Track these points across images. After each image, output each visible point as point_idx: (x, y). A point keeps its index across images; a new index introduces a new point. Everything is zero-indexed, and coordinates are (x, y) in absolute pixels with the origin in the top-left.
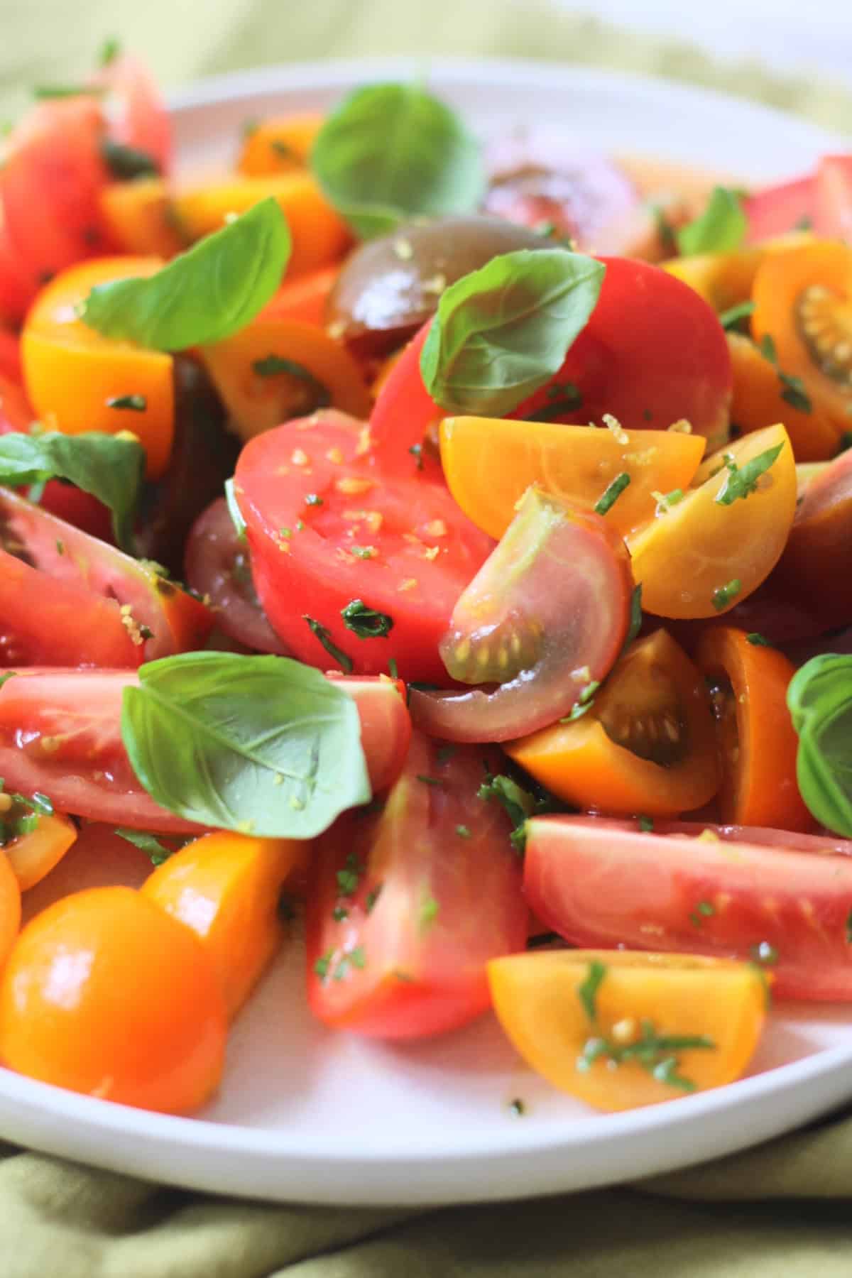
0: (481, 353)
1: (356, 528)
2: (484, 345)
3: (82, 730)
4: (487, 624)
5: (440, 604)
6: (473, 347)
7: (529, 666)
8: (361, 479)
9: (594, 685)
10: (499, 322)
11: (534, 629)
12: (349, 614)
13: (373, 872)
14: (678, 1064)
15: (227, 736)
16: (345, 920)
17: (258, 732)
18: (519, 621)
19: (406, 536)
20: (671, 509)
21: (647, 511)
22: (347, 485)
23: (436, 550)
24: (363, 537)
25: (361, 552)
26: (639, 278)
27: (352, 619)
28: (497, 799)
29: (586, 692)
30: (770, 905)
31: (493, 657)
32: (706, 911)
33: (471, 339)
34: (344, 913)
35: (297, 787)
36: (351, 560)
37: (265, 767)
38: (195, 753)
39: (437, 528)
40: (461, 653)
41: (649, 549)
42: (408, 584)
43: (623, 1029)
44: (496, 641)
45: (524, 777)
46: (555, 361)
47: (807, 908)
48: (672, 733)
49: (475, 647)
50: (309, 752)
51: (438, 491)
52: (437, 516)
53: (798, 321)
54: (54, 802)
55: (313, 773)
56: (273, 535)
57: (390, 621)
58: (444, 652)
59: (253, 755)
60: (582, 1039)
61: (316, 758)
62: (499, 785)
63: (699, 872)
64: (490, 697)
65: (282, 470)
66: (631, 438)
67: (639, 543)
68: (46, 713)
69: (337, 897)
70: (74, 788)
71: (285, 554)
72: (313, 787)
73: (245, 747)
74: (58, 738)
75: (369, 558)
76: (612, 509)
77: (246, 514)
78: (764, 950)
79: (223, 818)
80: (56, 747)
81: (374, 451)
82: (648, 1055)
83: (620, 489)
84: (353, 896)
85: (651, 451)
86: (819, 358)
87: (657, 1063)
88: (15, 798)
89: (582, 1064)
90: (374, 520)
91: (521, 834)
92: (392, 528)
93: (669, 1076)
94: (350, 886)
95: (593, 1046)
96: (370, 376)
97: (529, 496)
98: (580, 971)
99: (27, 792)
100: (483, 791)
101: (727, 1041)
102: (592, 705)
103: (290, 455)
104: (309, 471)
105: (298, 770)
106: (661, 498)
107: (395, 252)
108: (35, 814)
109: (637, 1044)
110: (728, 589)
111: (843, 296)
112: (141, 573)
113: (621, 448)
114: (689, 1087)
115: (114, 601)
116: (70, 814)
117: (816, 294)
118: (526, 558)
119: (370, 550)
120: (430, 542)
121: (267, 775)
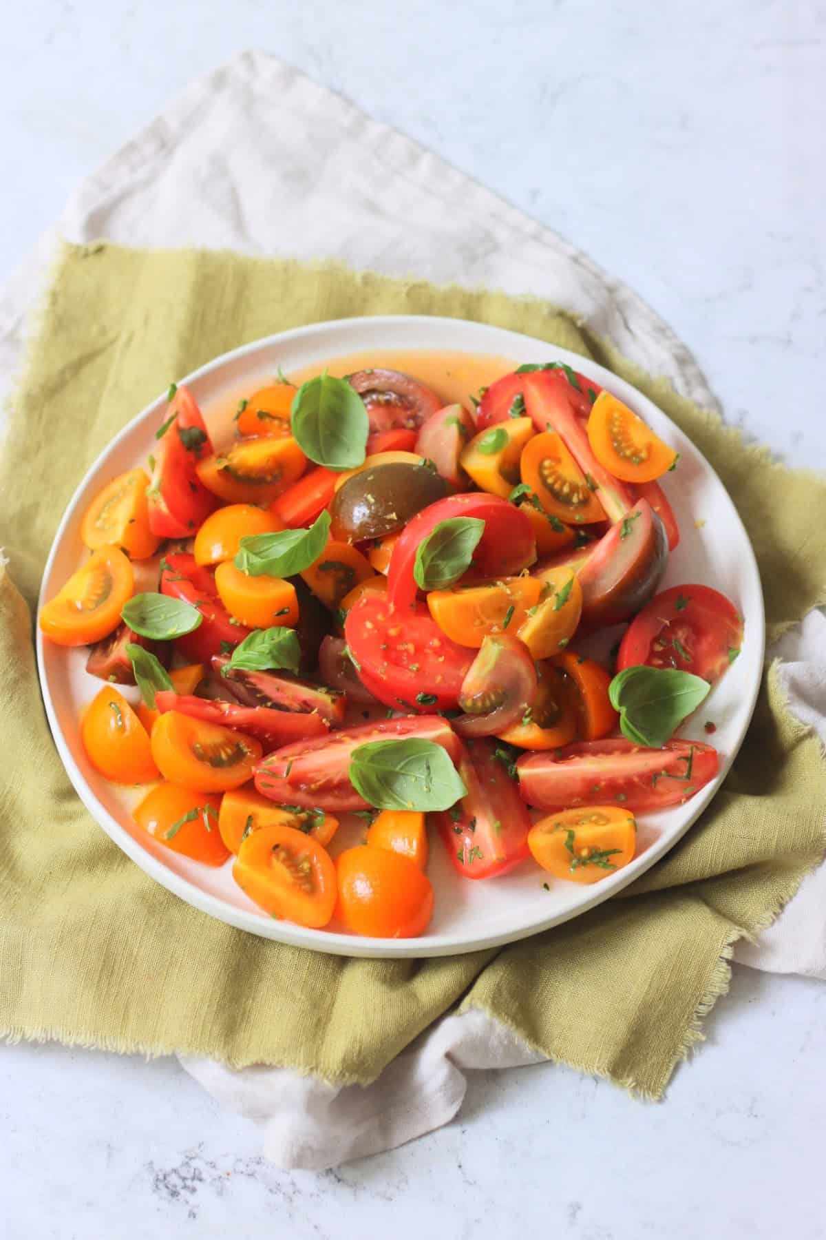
0: (438, 566)
1: (405, 654)
2: (439, 562)
3: (328, 778)
4: (479, 692)
5: (454, 683)
6: (434, 563)
7: (501, 704)
8: (395, 626)
9: (530, 709)
10: (439, 548)
11: (500, 691)
12: (420, 699)
13: (467, 811)
14: (608, 860)
15: (388, 768)
16: (462, 834)
17: (399, 762)
18: (493, 687)
19: (426, 650)
20: (534, 616)
21: (523, 619)
22: (393, 632)
23: (443, 658)
24: (413, 658)
25: (414, 667)
26: (492, 511)
27: (422, 701)
28: (499, 759)
29: (527, 712)
30: (621, 781)
31: (484, 704)
32: (597, 789)
33: (432, 560)
34: (459, 832)
35: (424, 783)
36: (413, 674)
37: (407, 775)
38: (377, 776)
39: (436, 643)
40: (469, 703)
41: (531, 637)
42: (439, 679)
43: (584, 853)
44: (485, 696)
45: (506, 746)
46: (468, 559)
47: (636, 779)
48: (555, 707)
49: (474, 701)
50: (425, 766)
51: (427, 620)
52: (433, 635)
53: (543, 479)
54: (323, 808)
55: (429, 774)
56: (378, 672)
57: (436, 697)
58: (460, 704)
59: (403, 772)
60: (570, 860)
61: (428, 768)
62: (498, 753)
63: (590, 776)
64: (486, 719)
65: (366, 635)
66: (511, 588)
67: (526, 634)
68: (311, 775)
69: (453, 823)
70: (329, 801)
71: (386, 680)
72: (431, 780)
73: (397, 769)
74: (318, 784)
75: (418, 670)
76: (511, 622)
77: (359, 663)
78: (622, 798)
79: (403, 805)
80: (318, 787)
81: (396, 610)
82: (596, 860)
83: (511, 612)
84: (462, 822)
85: (520, 593)
86: (556, 495)
87: (600, 862)
88: (308, 814)
89: (572, 870)
90: (411, 647)
91: (513, 773)
92: (419, 649)
93: (606, 865)
94: (458, 817)
95: (574, 862)
96: (367, 555)
97: (487, 640)
98: (565, 835)
99: (311, 808)
100: (493, 757)
101: (625, 848)
102: (531, 717)
103: (365, 625)
104: (376, 631)
105: (422, 774)
106: (528, 612)
107: (367, 500)
108: (319, 818)
109: (591, 857)
110: (564, 641)
111: (558, 461)
112: (321, 697)
113: (508, 595)
114: (615, 868)
115: (306, 707)
116: (331, 812)
117: (547, 463)
118: (490, 666)
119: (417, 665)
120: (437, 653)
121: (408, 777)
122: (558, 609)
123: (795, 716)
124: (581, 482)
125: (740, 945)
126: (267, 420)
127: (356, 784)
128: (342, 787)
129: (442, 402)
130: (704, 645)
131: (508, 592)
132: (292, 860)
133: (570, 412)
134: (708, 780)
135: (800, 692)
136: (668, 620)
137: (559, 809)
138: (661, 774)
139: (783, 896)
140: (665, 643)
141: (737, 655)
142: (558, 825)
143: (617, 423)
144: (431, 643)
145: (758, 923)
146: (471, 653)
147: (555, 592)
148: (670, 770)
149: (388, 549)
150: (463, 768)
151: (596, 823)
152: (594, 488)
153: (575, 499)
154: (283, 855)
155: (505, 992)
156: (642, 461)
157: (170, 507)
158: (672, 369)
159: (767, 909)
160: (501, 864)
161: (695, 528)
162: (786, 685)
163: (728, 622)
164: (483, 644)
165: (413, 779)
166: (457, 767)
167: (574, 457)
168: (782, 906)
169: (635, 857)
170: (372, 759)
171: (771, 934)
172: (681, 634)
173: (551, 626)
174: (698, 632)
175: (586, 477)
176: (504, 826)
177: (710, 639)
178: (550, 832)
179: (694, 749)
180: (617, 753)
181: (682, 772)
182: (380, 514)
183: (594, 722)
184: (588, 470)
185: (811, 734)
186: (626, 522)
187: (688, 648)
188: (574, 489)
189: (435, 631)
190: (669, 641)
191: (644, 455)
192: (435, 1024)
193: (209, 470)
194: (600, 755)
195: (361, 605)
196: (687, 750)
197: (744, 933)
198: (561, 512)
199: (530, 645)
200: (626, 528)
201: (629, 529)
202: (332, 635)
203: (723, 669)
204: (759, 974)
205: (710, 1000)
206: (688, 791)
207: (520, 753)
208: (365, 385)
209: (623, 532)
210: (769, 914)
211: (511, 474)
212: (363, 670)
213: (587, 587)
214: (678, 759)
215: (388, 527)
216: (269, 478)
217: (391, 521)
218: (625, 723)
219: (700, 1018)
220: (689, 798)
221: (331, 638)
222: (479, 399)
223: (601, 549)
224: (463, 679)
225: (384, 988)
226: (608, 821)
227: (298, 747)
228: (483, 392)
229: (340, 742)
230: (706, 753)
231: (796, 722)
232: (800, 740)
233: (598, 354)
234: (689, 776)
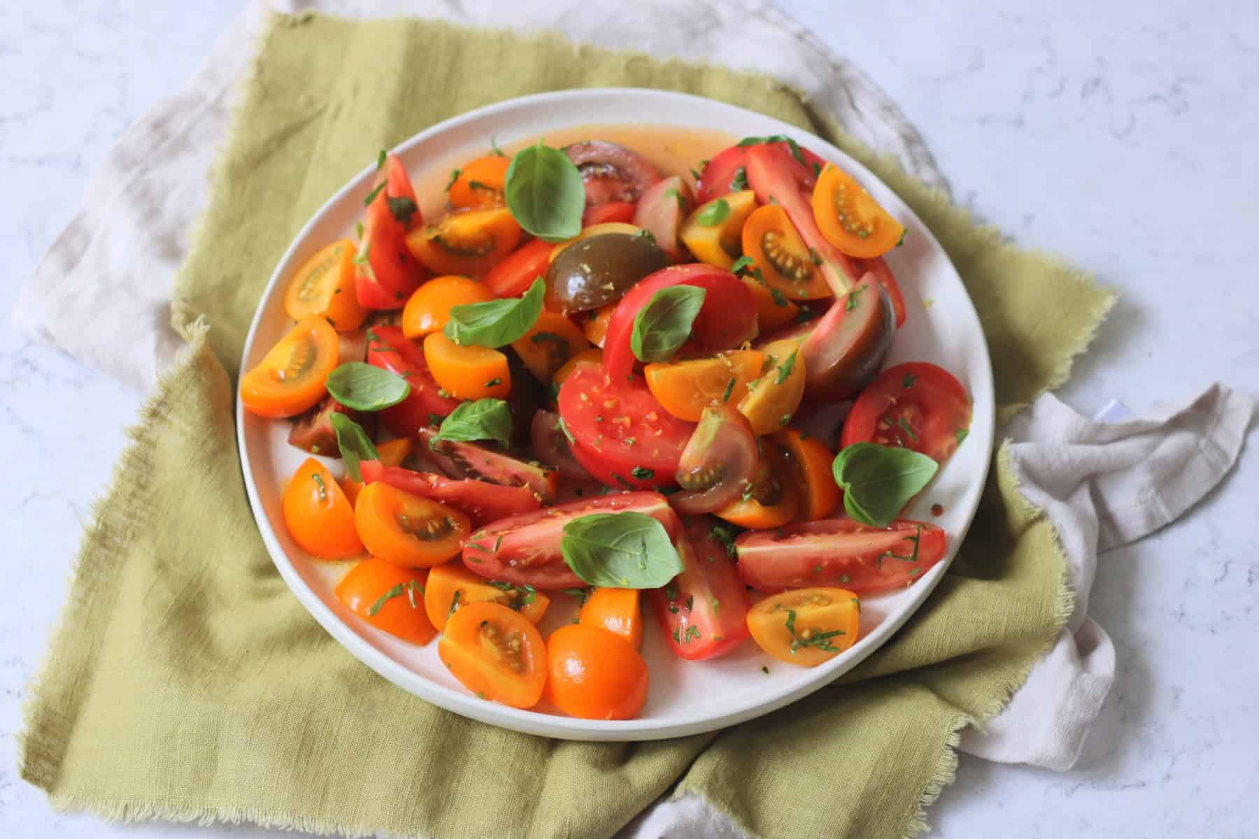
0: (656, 336)
1: (621, 427)
2: (657, 333)
3: (539, 554)
4: (697, 467)
5: (671, 457)
6: (652, 333)
7: (720, 480)
8: (610, 399)
9: (750, 485)
10: (659, 318)
11: (719, 465)
12: (636, 474)
13: (683, 590)
14: (830, 643)
15: (603, 544)
16: (678, 613)
17: (614, 538)
18: (712, 462)
19: (643, 424)
20: (755, 390)
21: (745, 392)
22: (608, 405)
23: (660, 431)
24: (628, 432)
25: (631, 441)
26: (713, 281)
27: (639, 475)
28: (717, 538)
29: (747, 488)
30: (845, 562)
31: (702, 478)
32: (819, 569)
33: (650, 330)
34: (675, 611)
35: (639, 559)
36: (629, 448)
37: (622, 552)
38: (590, 553)
39: (653, 416)
40: (687, 478)
41: (753, 411)
42: (656, 453)
43: (806, 634)
44: (701, 474)
45: (725, 524)
46: (687, 330)
47: (860, 559)
48: (776, 485)
49: (692, 476)
50: (640, 542)
51: (644, 393)
52: (650, 409)
53: (766, 252)
54: (534, 586)
55: (644, 550)
56: (593, 444)
57: (652, 471)
58: (678, 479)
59: (618, 548)
60: (790, 642)
61: (644, 544)
62: (716, 532)
63: (813, 556)
64: (704, 495)
65: (580, 407)
66: (731, 361)
67: (747, 407)
68: (522, 550)
69: (669, 602)
70: (540, 578)
71: (600, 453)
72: (646, 557)
73: (611, 545)
74: (529, 560)
75: (635, 443)
76: (731, 396)
77: (573, 435)
78: (846, 579)
79: (616, 583)
80: (528, 563)
81: (613, 383)
82: (817, 642)
83: (732, 385)
84: (677, 601)
85: (741, 366)
86: (779, 270)
87: (822, 644)
88: (518, 590)
89: (793, 652)
90: (627, 421)
91: (732, 552)
92: (635, 423)
93: (828, 648)
94: (674, 596)
95: (795, 643)
96: (581, 327)
97: (706, 412)
98: (785, 616)
99: (521, 585)
100: (711, 535)
101: (848, 629)
102: (751, 493)
103: (579, 397)
104: (591, 404)
105: (637, 551)
106: (750, 385)
107: (582, 270)
108: (529, 595)
109: (813, 638)
110: (786, 417)
111: (781, 234)
112: (532, 470)
113: (728, 367)
114: (838, 651)
115: (517, 480)
116: (541, 590)
117: (770, 236)
118: (710, 438)
119: (633, 439)
120: (654, 426)
121: (623, 554)
122: (780, 383)
123: (1026, 499)
124: (805, 257)
125: (967, 732)
126: (480, 191)
127: (568, 559)
128: (554, 563)
129: (661, 175)
130: (932, 425)
131: (729, 364)
132: (500, 637)
133: (794, 185)
134: (934, 562)
135: (1030, 474)
136: (894, 397)
137: (779, 591)
138: (885, 555)
139: (1012, 684)
140: (890, 422)
141: (966, 435)
142: (778, 606)
143: (843, 196)
144: (648, 417)
145: (986, 711)
146: (688, 427)
147: (778, 365)
148: (896, 550)
149: (604, 321)
150: (680, 545)
151: (818, 604)
152: (818, 263)
153: (798, 274)
154: (491, 632)
155: (721, 779)
156: (869, 235)
157: (378, 276)
158: (899, 147)
159: (995, 697)
160: (720, 643)
161: (922, 307)
162: (1016, 466)
163: (957, 402)
164: (702, 416)
165: (628, 556)
166: (674, 542)
167: (797, 230)
168: (1011, 695)
169: (859, 639)
170: (585, 534)
171: (1000, 722)
172: (908, 414)
173: (773, 400)
174: (925, 411)
175: (810, 251)
176: (722, 606)
177: (938, 418)
178: (771, 612)
179: (921, 529)
180: (840, 533)
181: (908, 553)
182: (596, 284)
183: (817, 501)
184: (813, 243)
185: (1042, 517)
186: (852, 296)
187: (915, 428)
188: (798, 263)
189: (653, 404)
190: (896, 420)
191: (870, 229)
192: (647, 811)
193: (419, 241)
194: (823, 535)
195: (576, 377)
196: (914, 529)
197: (972, 720)
198: (783, 286)
199: (751, 419)
200: (852, 302)
201: (855, 303)
202: (543, 408)
203: (952, 450)
204: (987, 764)
205: (935, 790)
206: (915, 572)
207: (740, 531)
208: (582, 157)
209: (849, 304)
210: (997, 703)
211: (732, 247)
212: (577, 443)
213: (811, 361)
214: (904, 539)
215: (604, 297)
216: (481, 251)
217: (608, 292)
218: (850, 501)
219: (924, 808)
220: (915, 580)
221: (544, 412)
222: (699, 172)
223: (825, 324)
224: (679, 454)
225: (594, 771)
226: (830, 601)
227: (509, 522)
228: (703, 166)
229: (553, 517)
230: (933, 533)
231: (1026, 504)
232: (1031, 523)
233: (822, 131)
234: (915, 557)
